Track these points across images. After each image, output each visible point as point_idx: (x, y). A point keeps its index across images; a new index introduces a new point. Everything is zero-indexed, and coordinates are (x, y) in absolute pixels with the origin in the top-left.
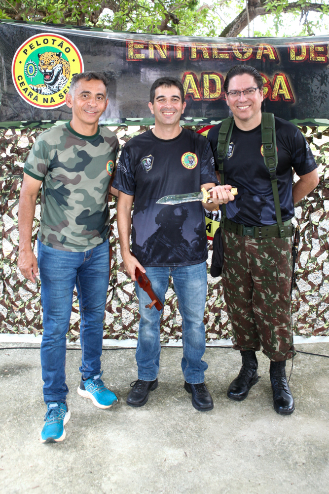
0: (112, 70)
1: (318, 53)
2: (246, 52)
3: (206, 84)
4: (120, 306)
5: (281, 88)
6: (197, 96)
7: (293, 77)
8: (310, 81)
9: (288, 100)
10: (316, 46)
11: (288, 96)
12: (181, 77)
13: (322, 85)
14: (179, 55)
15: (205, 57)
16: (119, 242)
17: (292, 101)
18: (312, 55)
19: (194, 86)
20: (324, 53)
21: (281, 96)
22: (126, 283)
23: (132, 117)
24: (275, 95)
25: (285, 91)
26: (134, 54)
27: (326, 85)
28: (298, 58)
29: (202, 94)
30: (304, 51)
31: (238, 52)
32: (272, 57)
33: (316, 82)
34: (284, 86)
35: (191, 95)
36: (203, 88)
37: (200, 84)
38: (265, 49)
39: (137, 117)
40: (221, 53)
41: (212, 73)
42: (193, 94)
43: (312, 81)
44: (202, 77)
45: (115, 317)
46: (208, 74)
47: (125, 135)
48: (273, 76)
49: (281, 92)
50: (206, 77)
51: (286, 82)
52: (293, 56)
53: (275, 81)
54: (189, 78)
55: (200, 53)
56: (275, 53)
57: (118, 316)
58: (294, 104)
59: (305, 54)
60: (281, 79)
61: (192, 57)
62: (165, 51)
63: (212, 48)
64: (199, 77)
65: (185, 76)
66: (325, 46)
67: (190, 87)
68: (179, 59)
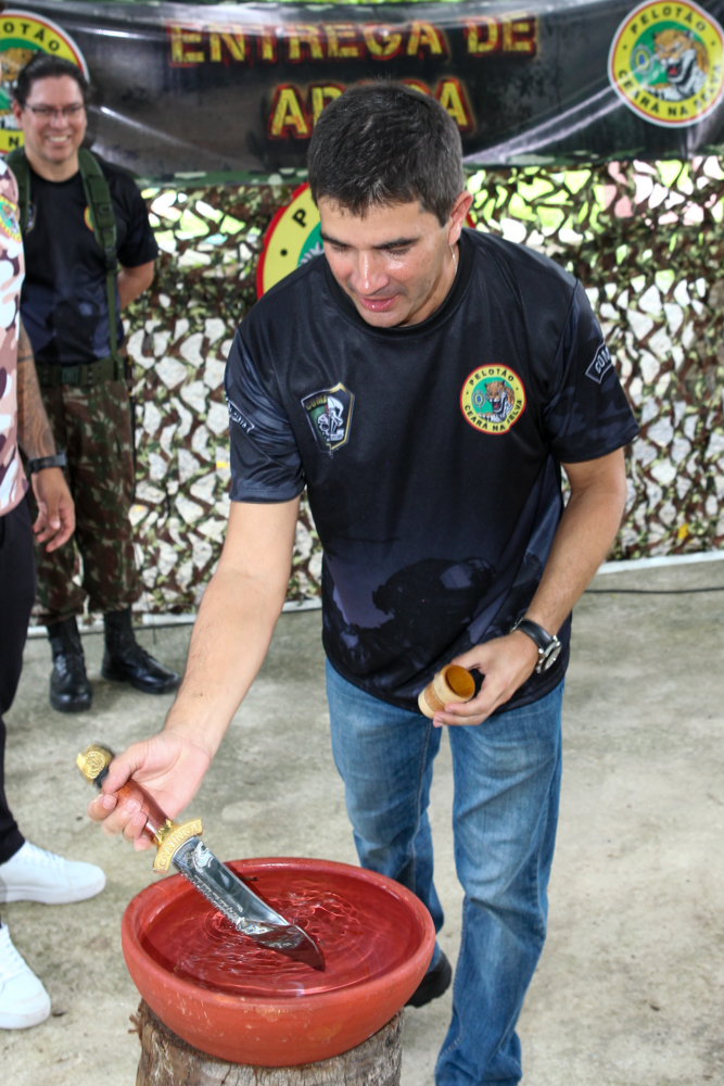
0: (143, 85)
1: (518, 36)
2: (388, 43)
3: (318, 106)
6: (303, 129)
7: (473, 84)
8: (501, 90)
9: (463, 125)
10: (515, 23)
11: (462, 120)
12: (272, 94)
13: (522, 94)
14: (268, 53)
15: (315, 55)
17: (468, 128)
18: (508, 40)
19: (296, 110)
20: (528, 36)
23: (185, 170)
25: (458, 112)
27: (529, 94)
28: (483, 48)
30: (493, 33)
31: (373, 43)
32: (436, 48)
33: (512, 90)
34: (457, 102)
35: (290, 129)
36: (312, 113)
37: (306, 108)
38: (423, 33)
39: (195, 170)
40: (344, 47)
41: (328, 85)
42: (294, 126)
43: (506, 89)
44: (310, 93)
46: (322, 86)
48: (437, 86)
50: (318, 93)
51: (461, 94)
52: (473, 45)
53: (439, 94)
54: (288, 96)
55: (304, 47)
56: (441, 41)
58: (473, 133)
59: (495, 40)
60: (450, 90)
61: (292, 56)
62: (242, 46)
64: (304, 94)
65: (278, 94)
66: (530, 20)
67: (288, 112)
68: (267, 61)
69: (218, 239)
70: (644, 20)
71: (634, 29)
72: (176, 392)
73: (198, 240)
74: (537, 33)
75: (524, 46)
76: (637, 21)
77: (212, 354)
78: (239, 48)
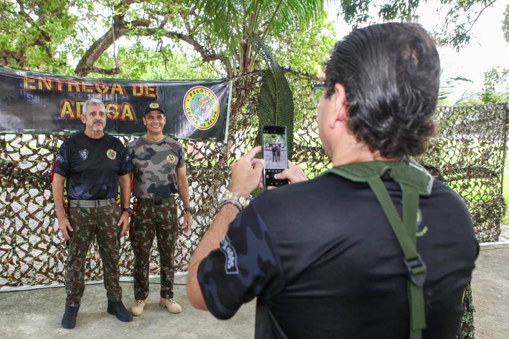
0: (12, 96)
1: (150, 92)
2: (104, 89)
3: (78, 109)
4: (18, 260)
5: (127, 112)
6: (72, 116)
7: (135, 106)
9: (132, 120)
10: (149, 87)
11: (131, 118)
12: (62, 102)
14: (60, 88)
15: (77, 91)
16: (17, 216)
17: (134, 121)
18: (147, 93)
19: (70, 109)
21: (127, 118)
22: (22, 244)
23: (27, 129)
24: (123, 117)
25: (130, 115)
26: (28, 85)
28: (138, 94)
29: (75, 115)
30: (142, 90)
31: (99, 88)
32: (121, 93)
34: (129, 111)
36: (76, 111)
37: (74, 109)
38: (117, 87)
39: (31, 129)
40: (88, 89)
41: (82, 101)
42: (69, 115)
44: (75, 103)
45: (16, 268)
46: (80, 102)
47: (21, 141)
48: (122, 105)
49: (127, 115)
50: (78, 103)
51: (131, 109)
52: (135, 93)
53: (123, 108)
54: (67, 104)
55: (74, 88)
56: (123, 91)
57: (18, 267)
58: (135, 123)
59: (142, 92)
60: (127, 107)
61: (69, 90)
62: (50, 85)
63: (82, 85)
64: (73, 104)
65: (64, 103)
66: (155, 87)
67: (67, 110)
68: (60, 91)
69: (36, 156)
70: (194, 93)
71: (191, 95)
72: (17, 214)
73: (29, 155)
74: (157, 92)
75: (153, 96)
76: (192, 92)
77: (32, 201)
78: (49, 86)
